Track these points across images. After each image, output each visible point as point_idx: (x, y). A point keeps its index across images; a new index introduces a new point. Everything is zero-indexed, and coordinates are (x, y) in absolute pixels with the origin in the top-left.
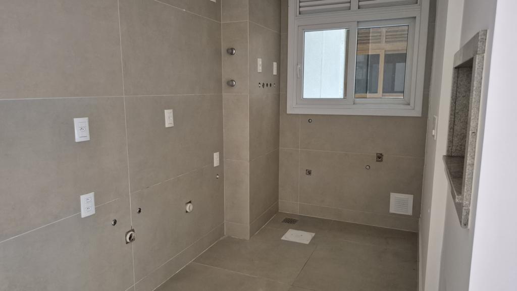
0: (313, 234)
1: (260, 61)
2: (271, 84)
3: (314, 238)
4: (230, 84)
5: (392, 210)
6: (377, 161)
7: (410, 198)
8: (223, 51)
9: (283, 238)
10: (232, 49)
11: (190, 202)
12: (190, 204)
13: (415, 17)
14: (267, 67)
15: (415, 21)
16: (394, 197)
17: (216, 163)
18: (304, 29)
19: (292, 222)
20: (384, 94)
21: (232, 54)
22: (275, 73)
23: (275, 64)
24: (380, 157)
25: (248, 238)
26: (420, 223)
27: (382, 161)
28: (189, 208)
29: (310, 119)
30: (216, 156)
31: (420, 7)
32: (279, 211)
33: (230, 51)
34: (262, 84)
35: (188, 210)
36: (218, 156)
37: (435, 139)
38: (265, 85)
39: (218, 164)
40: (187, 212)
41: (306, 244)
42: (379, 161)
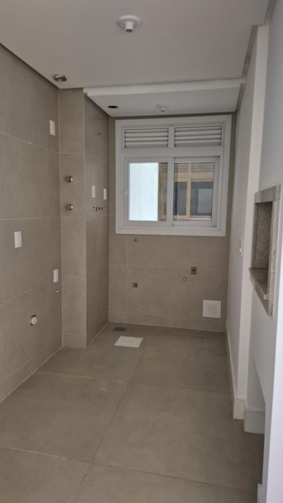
0: (142, 339)
1: (93, 188)
2: (102, 208)
3: (142, 343)
4: (68, 208)
5: (206, 314)
6: (192, 274)
7: (218, 304)
8: (61, 179)
9: (116, 344)
10: (70, 177)
11: (34, 316)
12: (34, 318)
13: (219, 156)
14: (99, 193)
15: (219, 159)
16: (206, 303)
17: (56, 279)
18: (129, 161)
19: (121, 330)
20: (192, 216)
21: (70, 181)
22: (105, 198)
23: (105, 190)
24: (194, 270)
25: (84, 346)
26: (227, 324)
27: (196, 273)
28: (34, 321)
29: (136, 238)
30: (56, 272)
31: (222, 148)
32: (109, 321)
33: (69, 179)
34: (95, 208)
35: (33, 323)
36: (57, 273)
37: (242, 255)
38: (98, 208)
39: (57, 281)
40: (32, 325)
41: (137, 348)
42: (194, 274)
